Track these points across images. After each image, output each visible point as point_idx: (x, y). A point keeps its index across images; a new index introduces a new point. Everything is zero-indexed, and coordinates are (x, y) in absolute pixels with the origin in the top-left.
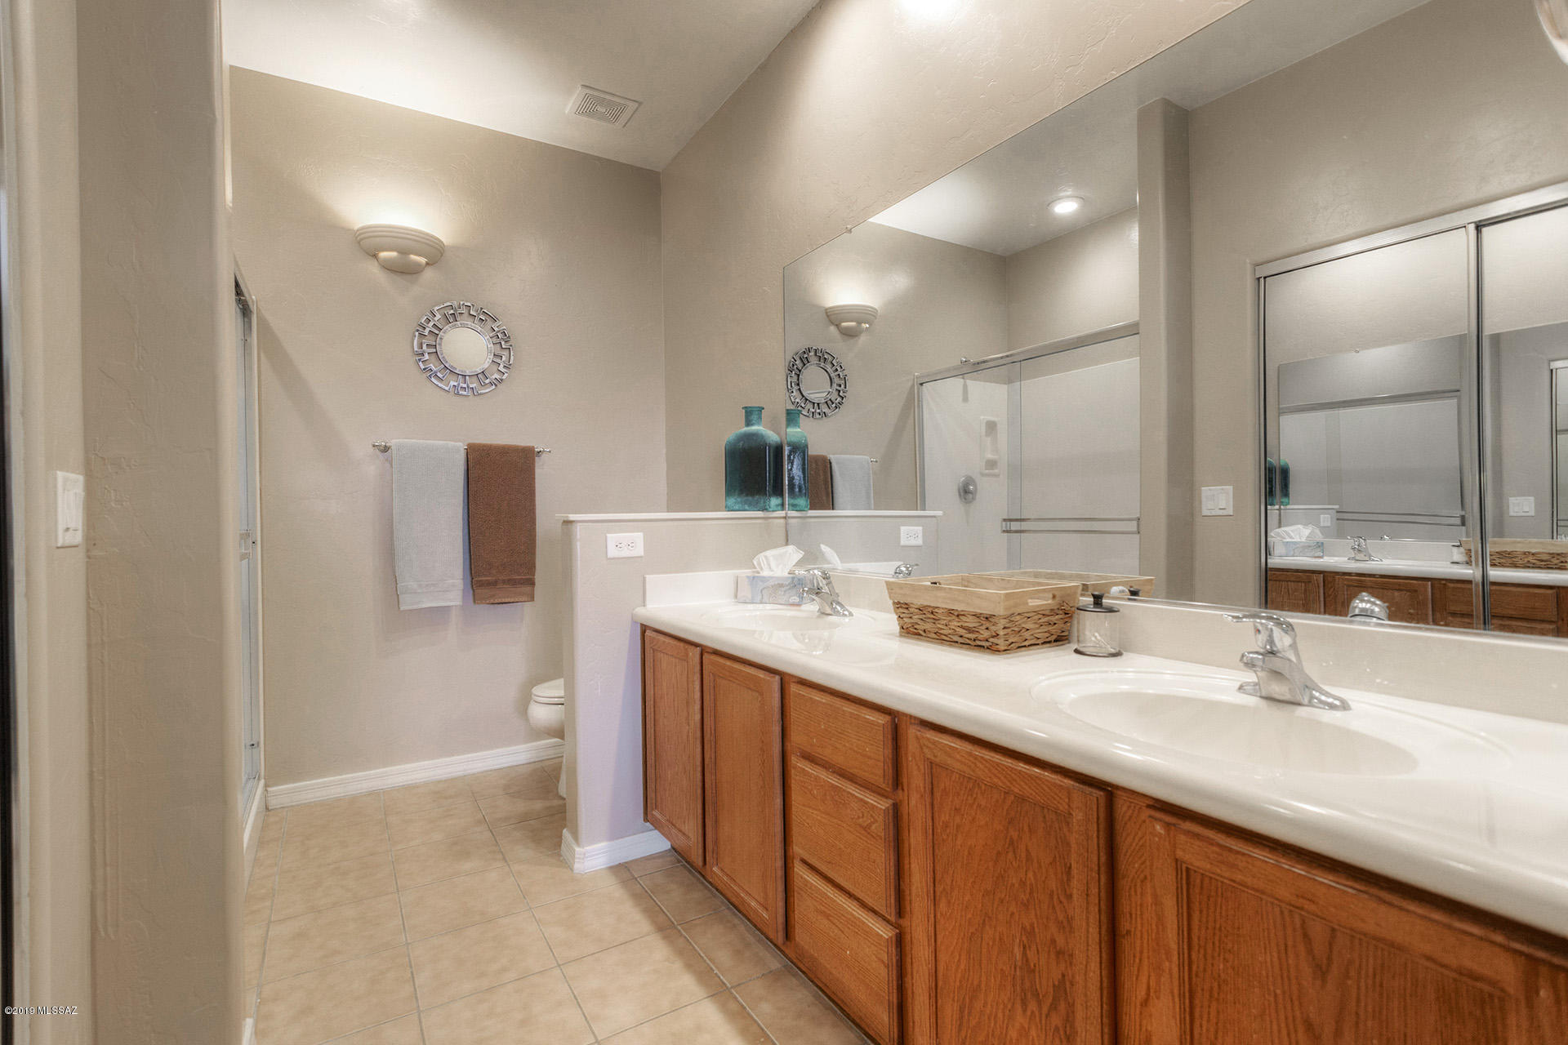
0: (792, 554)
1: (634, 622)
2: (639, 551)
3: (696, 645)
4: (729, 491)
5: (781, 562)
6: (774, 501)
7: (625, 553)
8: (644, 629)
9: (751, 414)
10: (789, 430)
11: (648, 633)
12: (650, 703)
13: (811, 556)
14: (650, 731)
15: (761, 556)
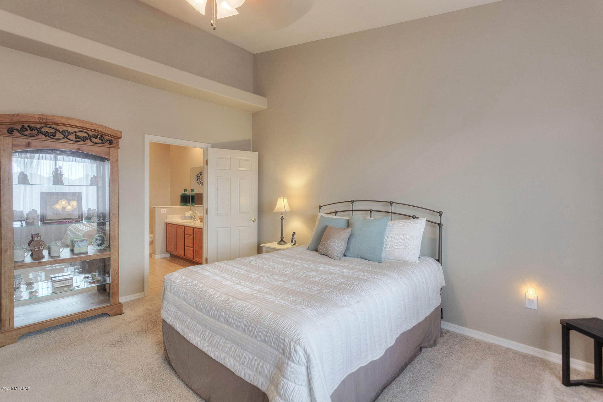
0: (191, 212)
1: (165, 223)
2: (166, 212)
3: (174, 224)
4: (181, 202)
5: (189, 213)
6: (188, 204)
7: (164, 212)
8: (166, 223)
9: (185, 190)
10: (192, 193)
11: (167, 224)
12: (167, 234)
13: (194, 212)
14: (167, 238)
15: (186, 213)
